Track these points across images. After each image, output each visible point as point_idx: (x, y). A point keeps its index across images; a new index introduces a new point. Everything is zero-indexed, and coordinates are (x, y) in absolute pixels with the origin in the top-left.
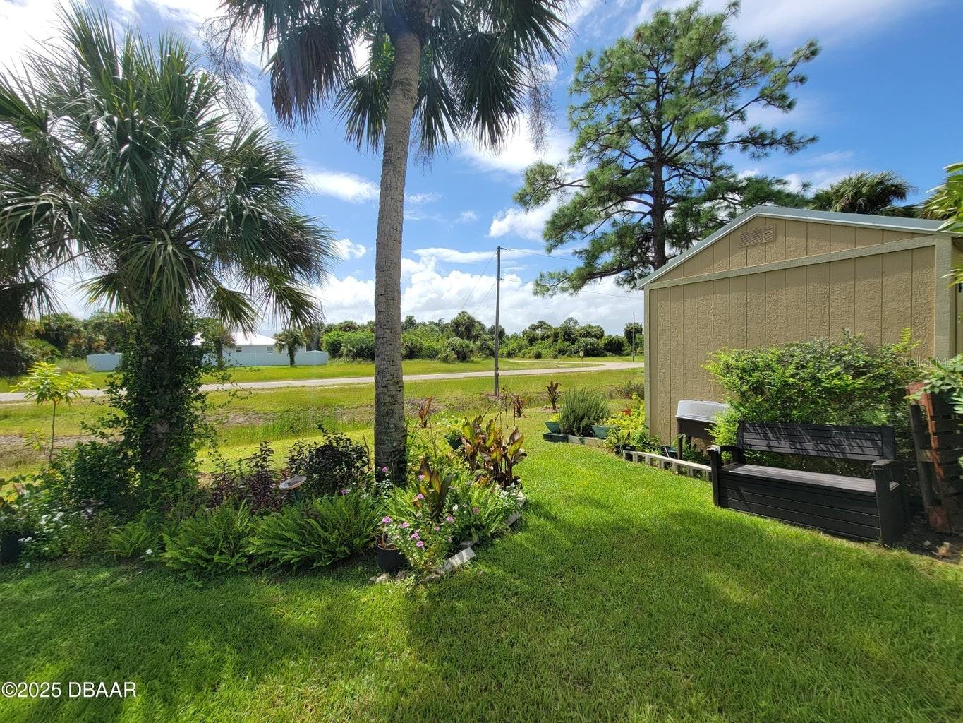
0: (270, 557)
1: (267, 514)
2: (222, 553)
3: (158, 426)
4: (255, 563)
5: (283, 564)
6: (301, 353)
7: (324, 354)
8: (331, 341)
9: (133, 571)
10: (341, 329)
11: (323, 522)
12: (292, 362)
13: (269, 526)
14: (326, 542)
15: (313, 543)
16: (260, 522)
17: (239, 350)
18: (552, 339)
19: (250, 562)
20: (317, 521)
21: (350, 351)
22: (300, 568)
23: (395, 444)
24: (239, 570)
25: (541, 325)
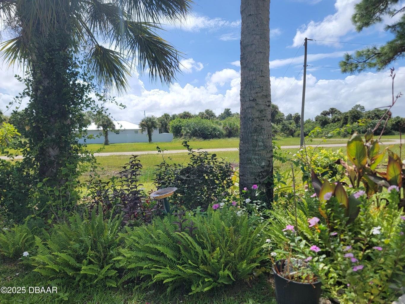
0: (142, 272)
1: (137, 225)
2: (90, 263)
3: (51, 150)
4: (126, 278)
5: (156, 282)
6: (155, 133)
7: (171, 134)
8: (175, 125)
9: (12, 272)
10: (181, 117)
11: (200, 237)
12: (150, 140)
13: (140, 238)
14: (205, 262)
15: (190, 262)
16: (130, 232)
17: (117, 132)
18: (342, 122)
19: (120, 277)
20: (193, 236)
21: (188, 132)
22: (174, 291)
23: (263, 164)
24: (108, 284)
25: (333, 111)
